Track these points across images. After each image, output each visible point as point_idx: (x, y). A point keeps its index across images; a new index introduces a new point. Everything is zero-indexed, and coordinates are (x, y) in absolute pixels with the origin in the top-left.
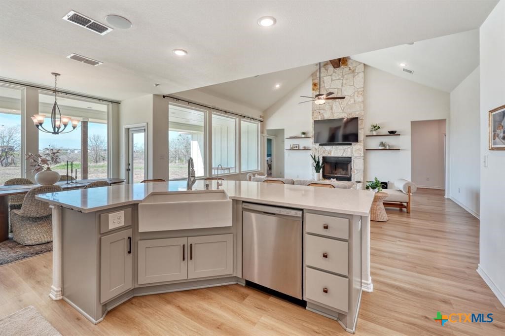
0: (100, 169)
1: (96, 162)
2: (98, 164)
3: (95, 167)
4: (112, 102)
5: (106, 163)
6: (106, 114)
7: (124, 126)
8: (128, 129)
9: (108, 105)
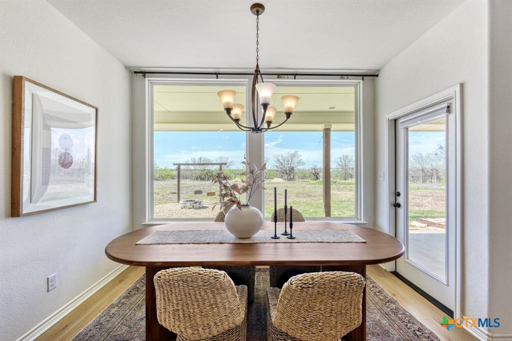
0: (348, 186)
1: (345, 179)
2: (346, 181)
3: (344, 184)
4: (363, 76)
5: (354, 180)
6: (354, 114)
7: (386, 115)
8: (395, 120)
9: (356, 85)
